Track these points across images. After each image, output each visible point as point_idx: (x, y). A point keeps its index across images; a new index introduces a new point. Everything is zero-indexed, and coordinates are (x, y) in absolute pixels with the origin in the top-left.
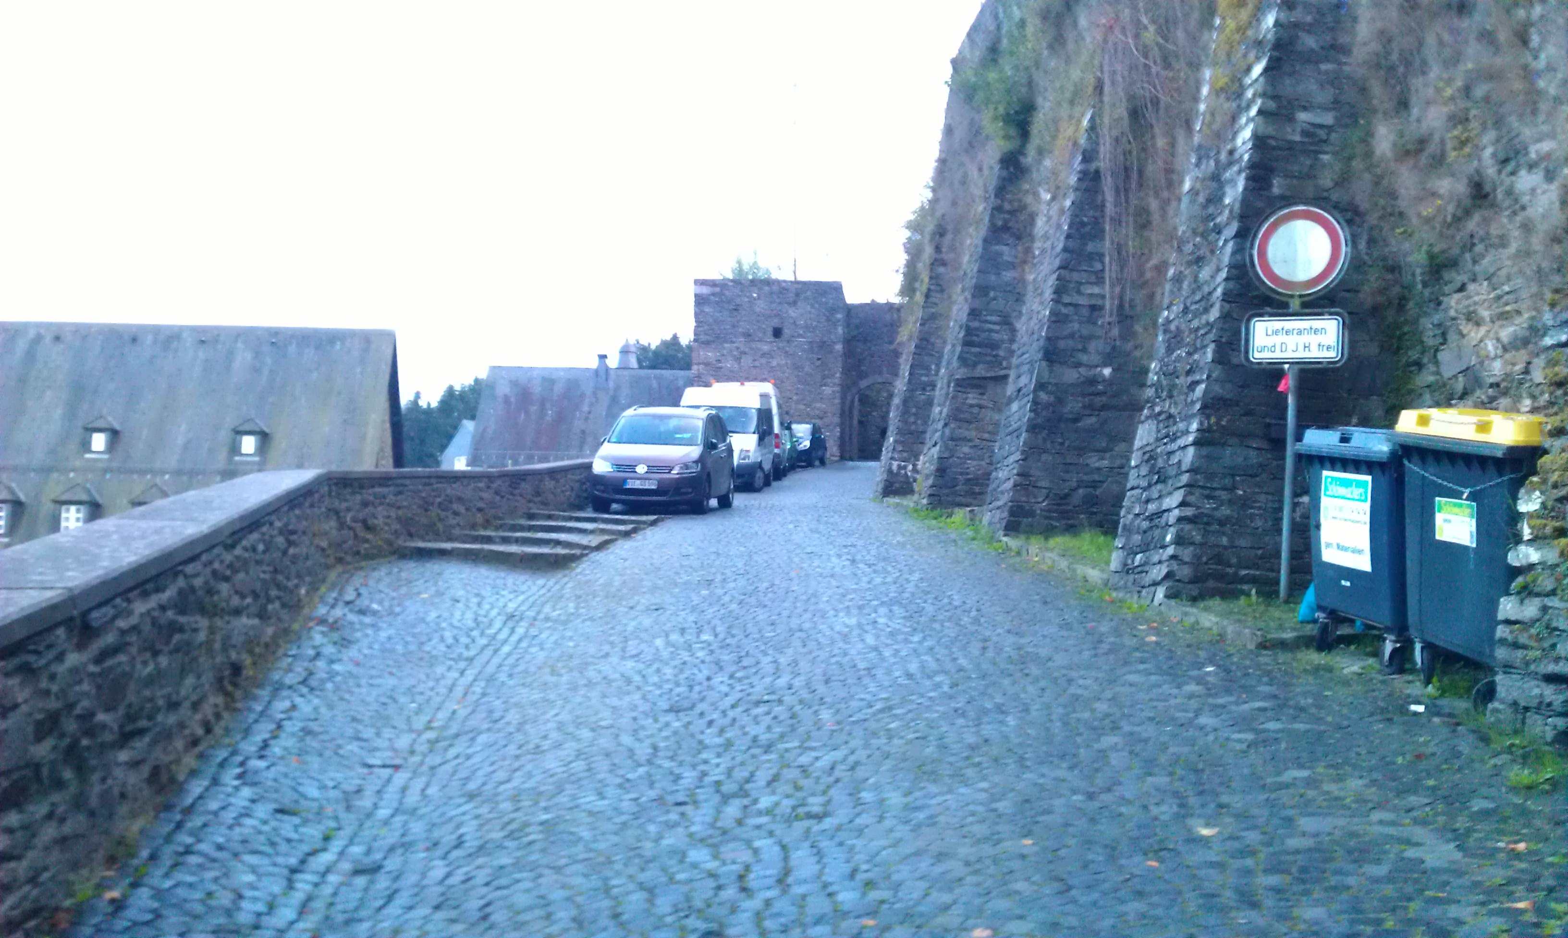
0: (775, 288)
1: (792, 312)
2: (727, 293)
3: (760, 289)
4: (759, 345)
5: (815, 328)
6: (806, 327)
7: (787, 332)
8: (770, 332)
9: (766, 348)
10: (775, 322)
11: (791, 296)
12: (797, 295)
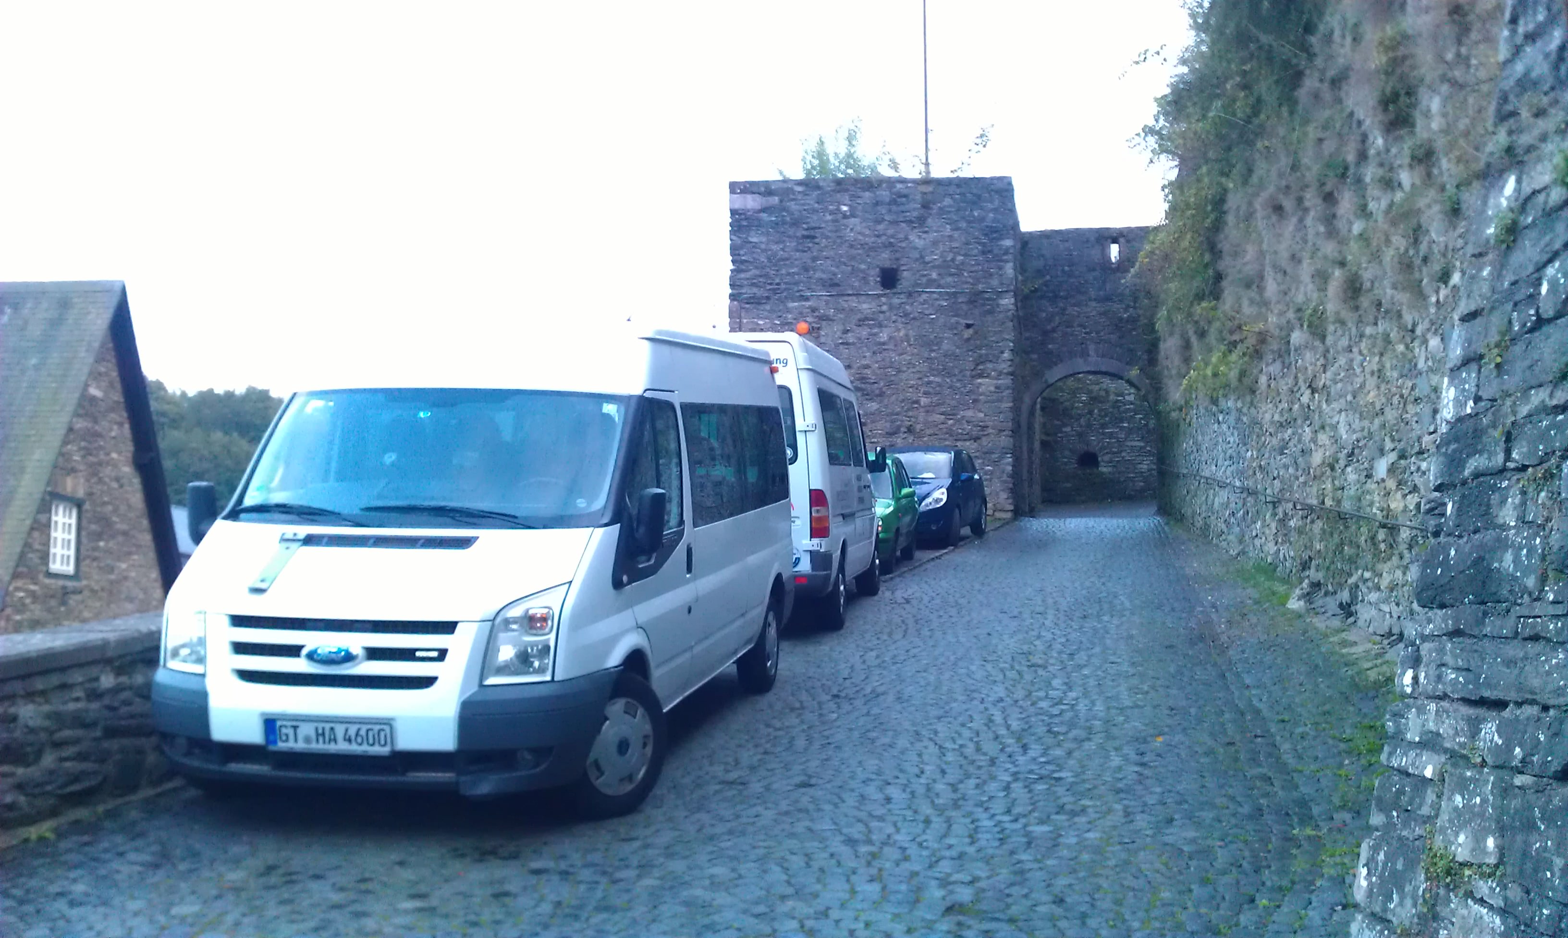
0: (884, 194)
1: (917, 240)
2: (793, 206)
3: (853, 197)
4: (853, 302)
5: (960, 268)
6: (945, 266)
7: (906, 277)
8: (874, 276)
9: (866, 307)
10: (885, 258)
11: (914, 209)
12: (926, 206)
